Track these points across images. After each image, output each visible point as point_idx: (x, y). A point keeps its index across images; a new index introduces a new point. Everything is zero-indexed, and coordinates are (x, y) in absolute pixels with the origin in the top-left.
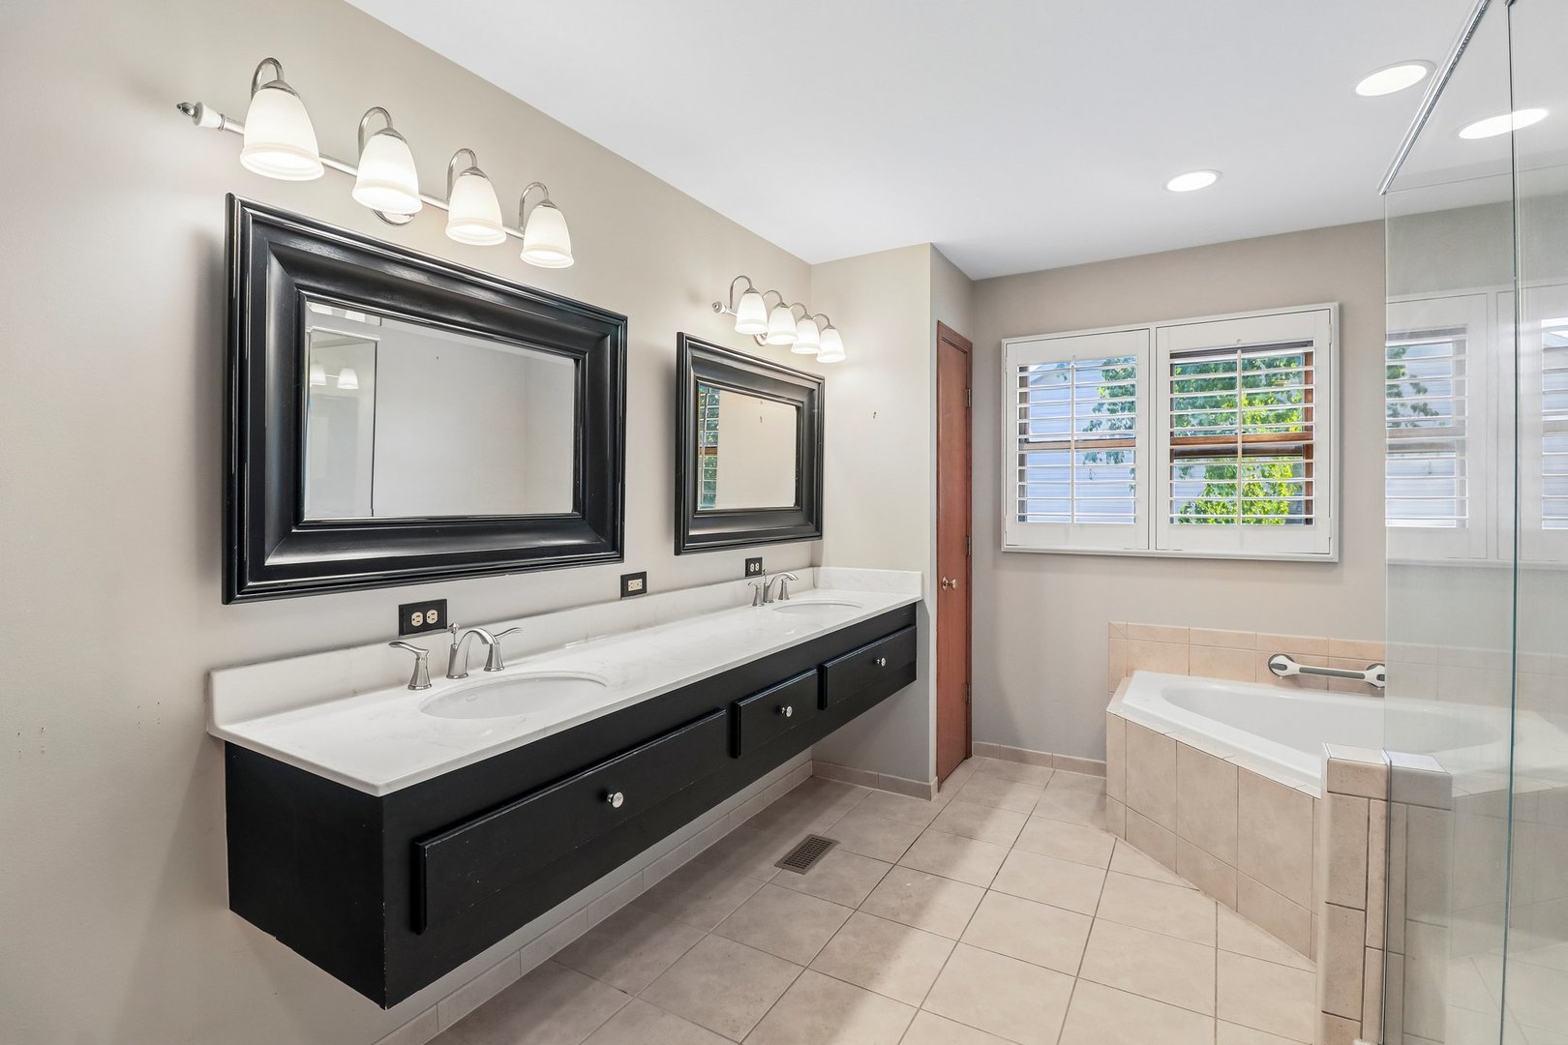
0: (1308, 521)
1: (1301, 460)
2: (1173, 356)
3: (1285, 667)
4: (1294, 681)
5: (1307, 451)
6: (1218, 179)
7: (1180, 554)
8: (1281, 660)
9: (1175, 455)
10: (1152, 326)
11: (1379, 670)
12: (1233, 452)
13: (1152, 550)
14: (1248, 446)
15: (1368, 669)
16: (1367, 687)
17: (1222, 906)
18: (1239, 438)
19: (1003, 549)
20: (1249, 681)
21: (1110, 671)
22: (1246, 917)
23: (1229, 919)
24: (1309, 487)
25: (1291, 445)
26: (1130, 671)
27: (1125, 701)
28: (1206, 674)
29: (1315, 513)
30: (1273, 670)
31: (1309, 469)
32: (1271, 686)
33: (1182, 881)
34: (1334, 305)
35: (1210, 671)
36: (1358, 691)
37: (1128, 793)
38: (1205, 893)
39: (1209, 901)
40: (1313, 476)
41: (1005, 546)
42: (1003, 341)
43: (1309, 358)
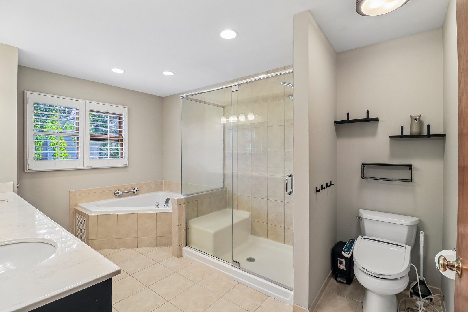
0: (121, 157)
1: (120, 143)
2: (90, 111)
3: (118, 193)
4: (120, 196)
5: (122, 140)
6: (124, 72)
7: (93, 168)
8: (117, 192)
9: (91, 139)
10: (84, 101)
11: (136, 189)
13: (85, 167)
14: (111, 138)
15: (134, 189)
16: (135, 194)
17: (134, 249)
18: (109, 136)
19: (26, 171)
20: (110, 199)
21: (70, 206)
22: (140, 247)
23: (137, 249)
24: (122, 149)
25: (117, 139)
26: (77, 205)
27: (93, 210)
28: (99, 200)
29: (124, 155)
30: (116, 194)
31: (122, 145)
32: (115, 199)
33: (121, 249)
34: (127, 107)
35: (100, 199)
36: (132, 195)
37: (99, 235)
38: (128, 248)
39: (131, 249)
40: (124, 146)
41: (28, 170)
42: (25, 91)
43: (120, 118)
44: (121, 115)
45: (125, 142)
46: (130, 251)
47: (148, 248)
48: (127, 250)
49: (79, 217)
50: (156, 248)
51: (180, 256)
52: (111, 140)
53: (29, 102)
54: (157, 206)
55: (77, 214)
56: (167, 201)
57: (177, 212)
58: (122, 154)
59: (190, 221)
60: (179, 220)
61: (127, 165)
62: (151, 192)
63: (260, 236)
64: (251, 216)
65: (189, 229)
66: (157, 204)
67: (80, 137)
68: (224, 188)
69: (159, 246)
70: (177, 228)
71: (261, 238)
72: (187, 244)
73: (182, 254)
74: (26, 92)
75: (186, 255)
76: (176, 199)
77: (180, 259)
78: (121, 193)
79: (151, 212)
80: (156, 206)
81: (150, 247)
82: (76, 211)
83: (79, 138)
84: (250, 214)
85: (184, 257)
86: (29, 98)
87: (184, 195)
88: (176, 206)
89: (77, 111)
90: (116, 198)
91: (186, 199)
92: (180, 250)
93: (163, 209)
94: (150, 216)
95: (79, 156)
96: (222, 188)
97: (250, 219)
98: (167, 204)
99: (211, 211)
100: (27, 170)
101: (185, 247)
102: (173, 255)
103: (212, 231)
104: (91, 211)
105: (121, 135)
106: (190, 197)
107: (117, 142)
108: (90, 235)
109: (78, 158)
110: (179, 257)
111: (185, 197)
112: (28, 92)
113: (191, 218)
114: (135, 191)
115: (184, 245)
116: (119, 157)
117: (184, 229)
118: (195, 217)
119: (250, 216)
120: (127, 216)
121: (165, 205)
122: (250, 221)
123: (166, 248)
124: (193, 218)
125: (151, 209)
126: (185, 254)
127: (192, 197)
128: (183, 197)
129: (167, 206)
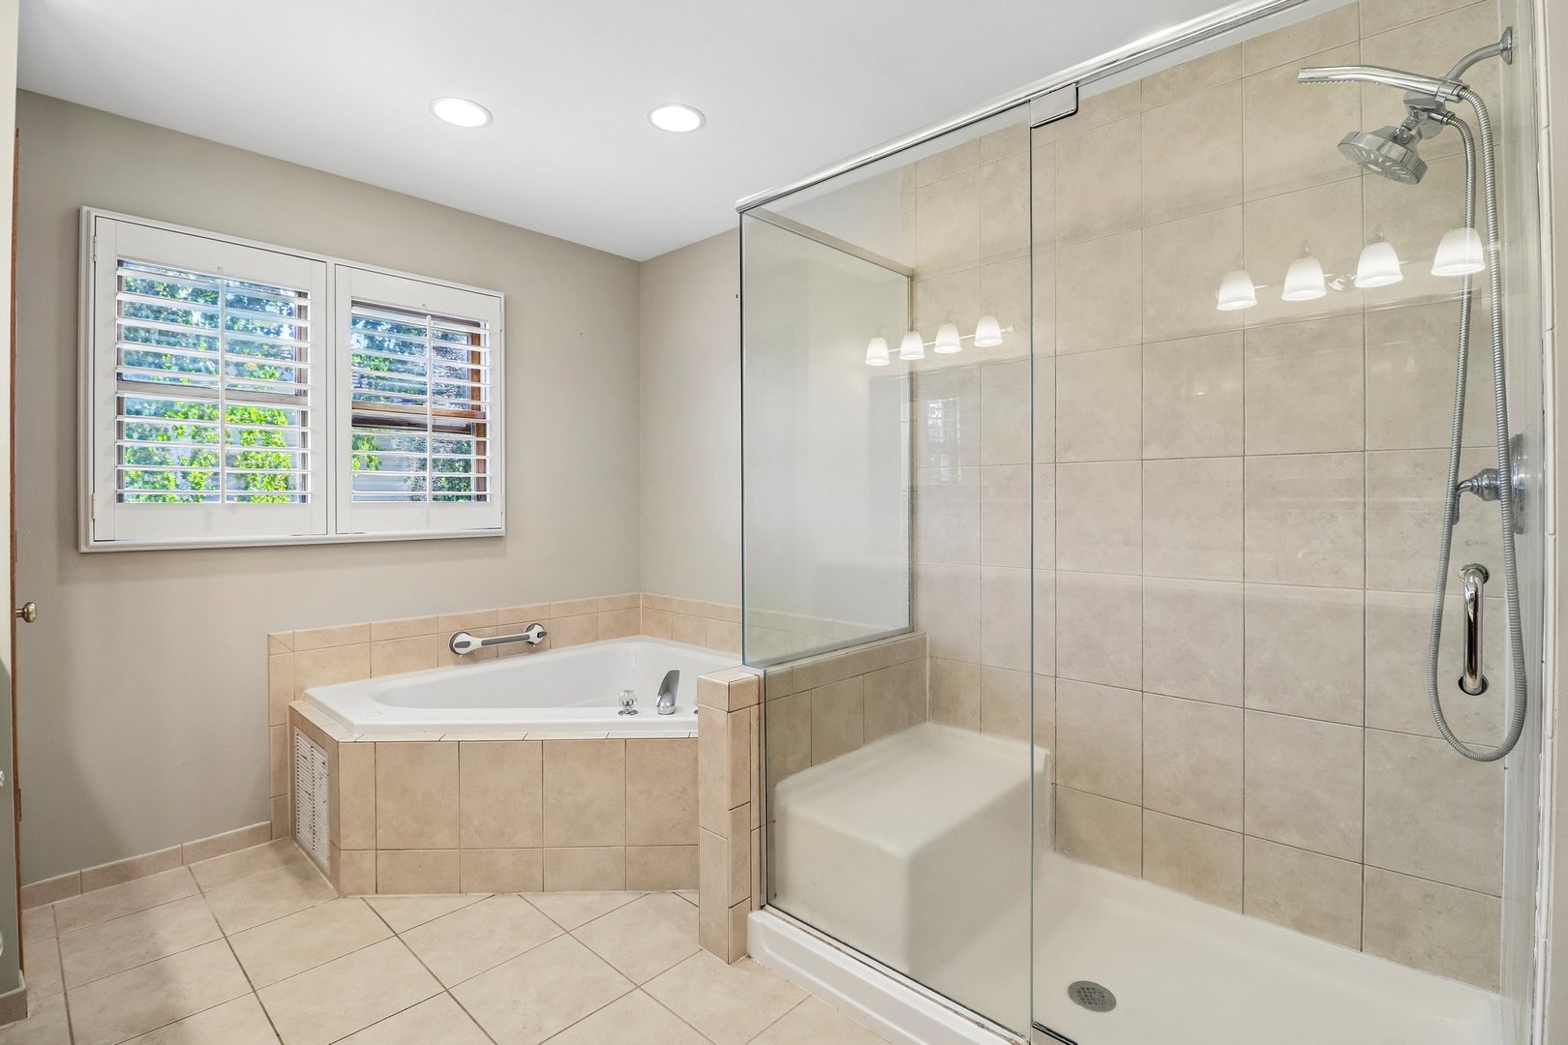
0: (480, 498)
1: (473, 439)
2: (354, 303)
3: (468, 644)
4: (473, 657)
5: (481, 430)
6: (489, 122)
7: (365, 538)
8: (462, 638)
9: (358, 422)
10: (331, 261)
11: (537, 629)
12: (422, 426)
13: (332, 534)
14: (440, 421)
15: (530, 628)
16: (531, 647)
17: (528, 895)
18: (429, 410)
19: (83, 549)
20: (432, 667)
21: (271, 699)
22: (554, 891)
23: (545, 902)
24: (482, 464)
25: (462, 422)
26: (299, 692)
27: (357, 722)
28: (389, 673)
29: (488, 491)
30: (458, 650)
31: (481, 447)
32: (453, 667)
33: (472, 897)
34: (502, 295)
35: (392, 668)
36: (520, 653)
37: (379, 832)
38: (503, 893)
39: (513, 899)
40: (488, 454)
41: (92, 542)
42: (85, 209)
43: (475, 339)
44: (478, 325)
45: (493, 437)
46: (512, 906)
47: (592, 897)
48: (499, 900)
49: (304, 744)
50: (623, 897)
51: (740, 953)
52: (436, 428)
53: (98, 253)
54: (628, 708)
55: (297, 731)
56: (669, 685)
57: (724, 746)
58: (481, 483)
59: (780, 787)
60: (734, 785)
61: (503, 529)
62: (596, 639)
63: (1103, 863)
64: (1049, 766)
65: (777, 826)
66: (626, 697)
67: (312, 411)
68: (911, 629)
69: (637, 888)
70: (725, 821)
71: (1104, 874)
72: (770, 894)
73: (746, 942)
74: (88, 213)
75: (768, 951)
76: (720, 685)
77: (740, 971)
78: (476, 642)
79: (600, 735)
80: (622, 709)
81: (599, 890)
82: (297, 720)
83: (309, 413)
84: (1047, 755)
85: (757, 959)
86: (98, 239)
87: (753, 665)
88: (721, 718)
89: (302, 302)
90: (458, 663)
91: (764, 683)
92: (741, 927)
93: (652, 721)
94: (599, 751)
95: (309, 490)
96: (903, 632)
97: (1049, 779)
98: (667, 697)
99: (866, 739)
100: (87, 543)
101: (762, 907)
102: (706, 943)
103: (899, 847)
104: (349, 726)
105: (479, 408)
106: (780, 676)
107: (464, 437)
108: (342, 831)
109: (304, 499)
110: (735, 959)
111: (761, 673)
112: (94, 212)
113: (786, 773)
114: (533, 634)
115: (756, 902)
116: (469, 498)
117: (755, 824)
118: (800, 768)
119: (1046, 766)
120: (498, 751)
121: (662, 704)
122: (1049, 788)
123: (668, 899)
124: (793, 773)
125: (600, 720)
126: (761, 948)
127: (791, 673)
128: (751, 674)
129: (670, 710)
